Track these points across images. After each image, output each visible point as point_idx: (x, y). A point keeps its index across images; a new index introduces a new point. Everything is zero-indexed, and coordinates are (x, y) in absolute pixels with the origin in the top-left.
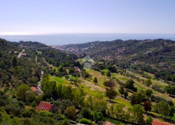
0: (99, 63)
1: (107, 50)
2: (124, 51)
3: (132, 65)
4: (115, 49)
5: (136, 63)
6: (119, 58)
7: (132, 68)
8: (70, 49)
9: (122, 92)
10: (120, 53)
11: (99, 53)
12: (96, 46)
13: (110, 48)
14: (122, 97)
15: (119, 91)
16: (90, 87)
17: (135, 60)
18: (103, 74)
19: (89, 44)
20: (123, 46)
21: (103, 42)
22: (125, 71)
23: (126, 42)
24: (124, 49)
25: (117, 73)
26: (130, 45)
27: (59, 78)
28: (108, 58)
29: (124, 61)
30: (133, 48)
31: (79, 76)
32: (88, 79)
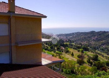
0: (78, 45)
1: (85, 38)
2: (96, 38)
3: (101, 48)
4: (90, 37)
5: (104, 46)
6: (92, 43)
7: (101, 49)
8: (61, 37)
9: (89, 62)
10: (93, 39)
11: (79, 40)
12: (77, 35)
13: (87, 36)
14: (89, 65)
15: (87, 61)
16: (69, 58)
17: (104, 45)
18: (79, 51)
19: (73, 34)
20: (96, 35)
21: (82, 33)
22: (95, 51)
23: (98, 33)
24: (96, 37)
25: (89, 51)
26: (100, 35)
27: (50, 52)
28: (85, 43)
29: (96, 45)
30: (103, 36)
31: (63, 52)
32: (68, 53)
